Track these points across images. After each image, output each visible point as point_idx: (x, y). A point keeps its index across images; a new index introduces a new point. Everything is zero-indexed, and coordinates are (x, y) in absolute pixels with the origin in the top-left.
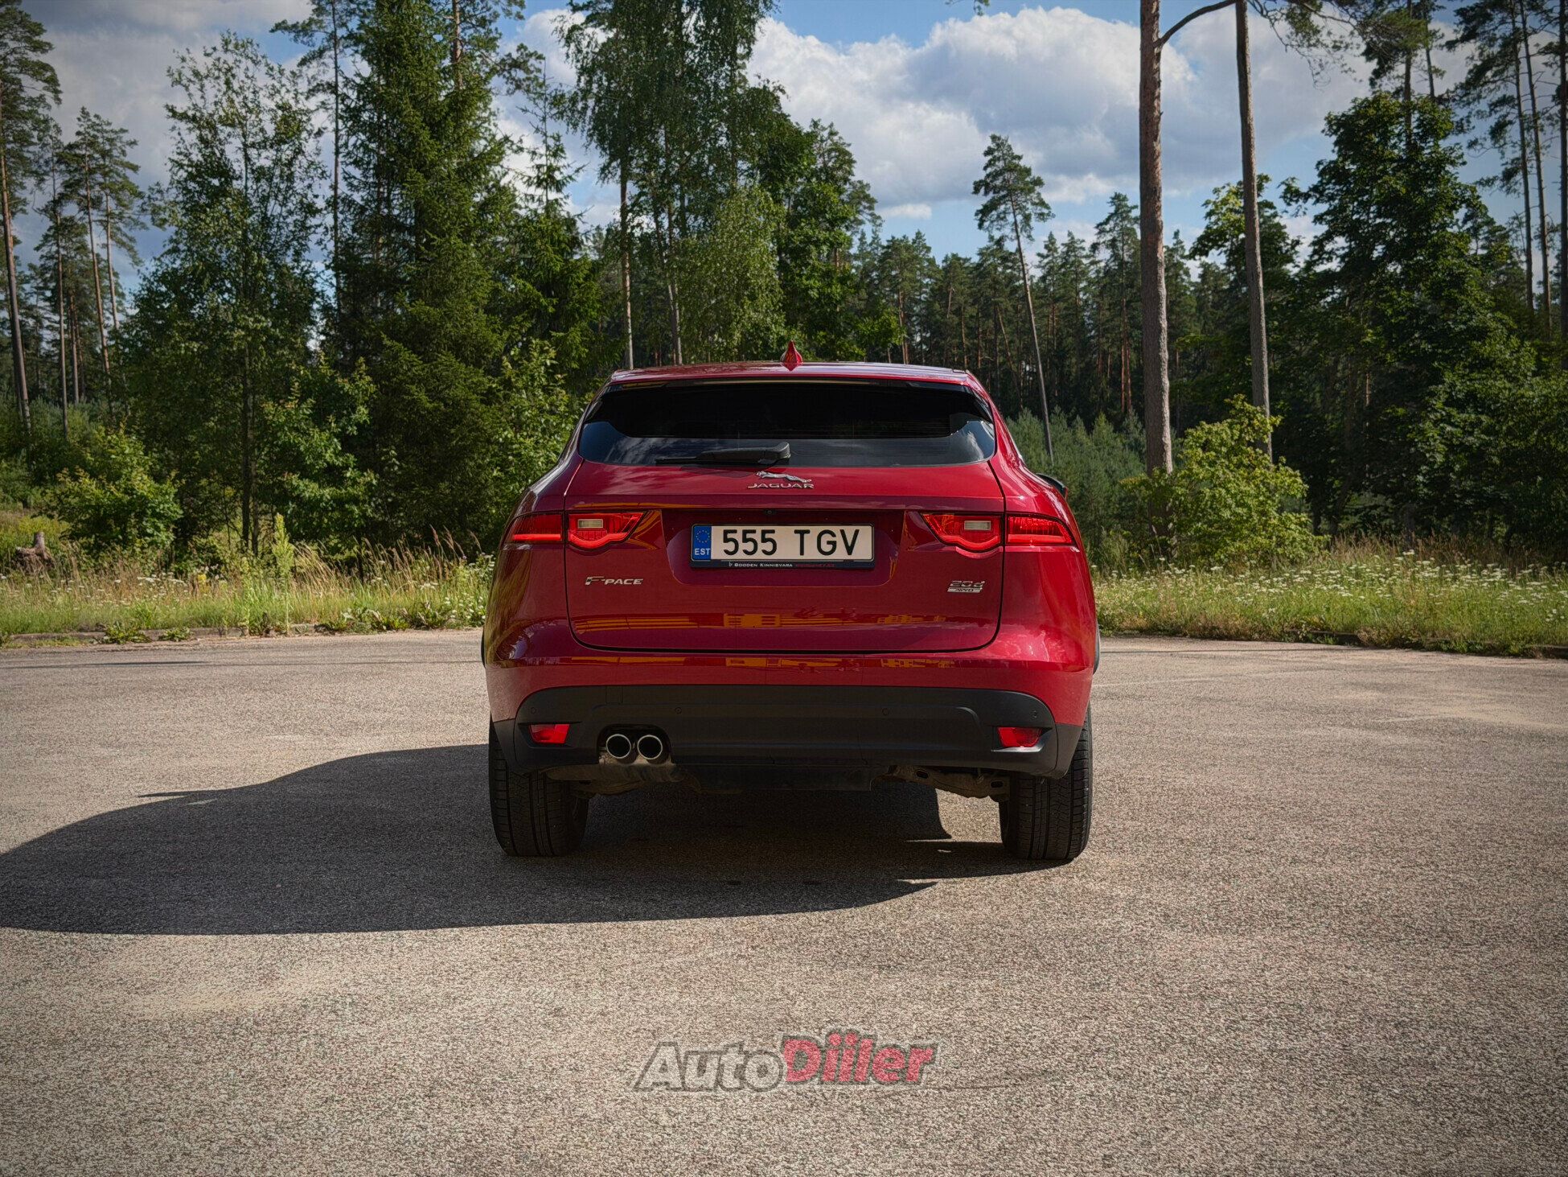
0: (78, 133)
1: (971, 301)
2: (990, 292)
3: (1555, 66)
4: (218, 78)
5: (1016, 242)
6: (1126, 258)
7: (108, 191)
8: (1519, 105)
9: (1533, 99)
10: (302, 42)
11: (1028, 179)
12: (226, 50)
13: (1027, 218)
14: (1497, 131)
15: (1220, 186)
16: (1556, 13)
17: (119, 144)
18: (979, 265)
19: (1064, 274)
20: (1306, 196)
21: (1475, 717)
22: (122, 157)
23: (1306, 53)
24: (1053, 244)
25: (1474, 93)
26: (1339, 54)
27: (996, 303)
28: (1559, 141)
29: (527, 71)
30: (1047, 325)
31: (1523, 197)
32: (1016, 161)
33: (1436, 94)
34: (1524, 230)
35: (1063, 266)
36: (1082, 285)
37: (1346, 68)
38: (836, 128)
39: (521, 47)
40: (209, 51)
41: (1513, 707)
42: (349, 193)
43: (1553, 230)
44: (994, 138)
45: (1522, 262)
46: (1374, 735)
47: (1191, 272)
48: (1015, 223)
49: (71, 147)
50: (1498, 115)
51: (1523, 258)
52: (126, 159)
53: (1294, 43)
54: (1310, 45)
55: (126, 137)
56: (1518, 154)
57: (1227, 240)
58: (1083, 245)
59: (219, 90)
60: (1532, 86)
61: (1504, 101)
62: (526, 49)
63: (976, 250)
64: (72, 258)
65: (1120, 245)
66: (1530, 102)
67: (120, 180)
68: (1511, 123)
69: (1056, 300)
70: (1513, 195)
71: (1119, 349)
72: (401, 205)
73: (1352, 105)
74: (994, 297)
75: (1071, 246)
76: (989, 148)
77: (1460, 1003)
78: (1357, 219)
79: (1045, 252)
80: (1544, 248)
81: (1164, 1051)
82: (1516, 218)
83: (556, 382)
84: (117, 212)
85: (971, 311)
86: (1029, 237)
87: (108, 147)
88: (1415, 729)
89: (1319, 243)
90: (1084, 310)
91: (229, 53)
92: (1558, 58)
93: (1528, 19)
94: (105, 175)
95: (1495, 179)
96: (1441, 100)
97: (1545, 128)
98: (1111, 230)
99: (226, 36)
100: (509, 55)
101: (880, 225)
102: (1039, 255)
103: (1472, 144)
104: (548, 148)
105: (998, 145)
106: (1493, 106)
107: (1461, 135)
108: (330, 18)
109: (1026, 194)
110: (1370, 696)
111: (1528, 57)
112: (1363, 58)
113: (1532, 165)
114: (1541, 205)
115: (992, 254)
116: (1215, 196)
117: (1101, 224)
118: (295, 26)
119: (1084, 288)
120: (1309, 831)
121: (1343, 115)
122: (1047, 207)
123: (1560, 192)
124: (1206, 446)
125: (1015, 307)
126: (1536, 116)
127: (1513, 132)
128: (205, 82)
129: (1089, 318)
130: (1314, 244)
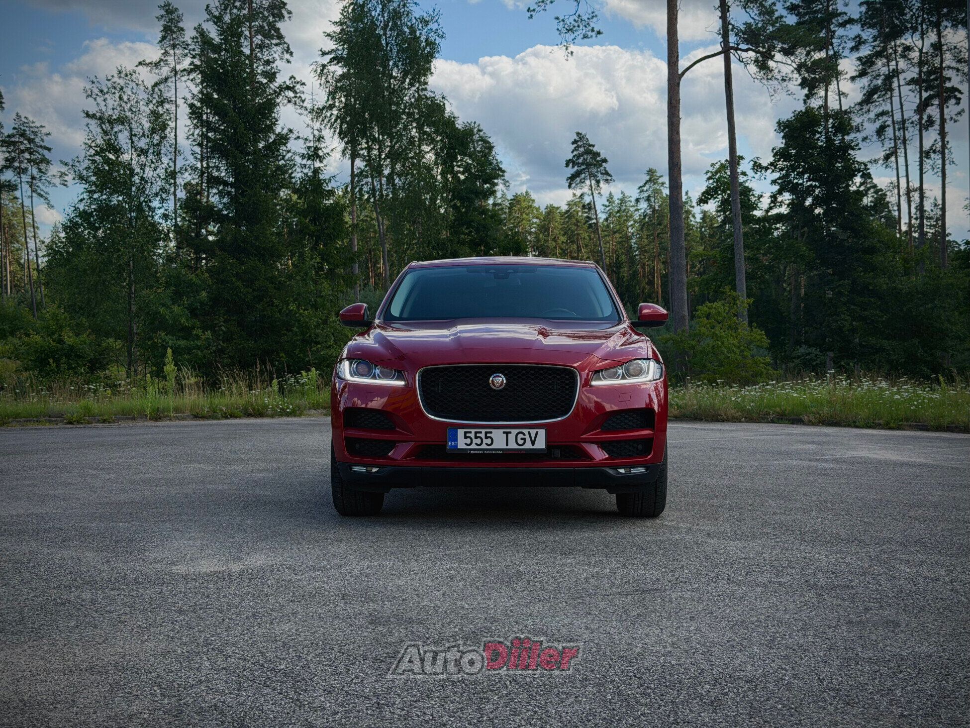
0: (14, 128)
1: (562, 233)
2: (574, 227)
3: (916, 92)
4: (114, 93)
5: (591, 197)
6: (657, 208)
7: (32, 164)
8: (892, 115)
9: (902, 112)
10: (155, 73)
11: (598, 159)
12: (120, 77)
13: (598, 182)
14: (881, 131)
15: (715, 162)
16: (916, 61)
17: (40, 135)
18: (567, 211)
19: (619, 217)
20: (766, 169)
21: (871, 456)
22: (41, 143)
23: (766, 83)
24: (612, 198)
25: (865, 108)
26: (785, 84)
27: (578, 234)
28: (918, 136)
29: (295, 92)
30: (609, 248)
31: (895, 171)
32: (591, 148)
33: (843, 109)
34: (896, 191)
35: (618, 212)
36: (630, 224)
37: (790, 92)
38: (481, 127)
39: (292, 77)
40: (110, 78)
41: (892, 452)
42: (195, 163)
43: (914, 190)
44: (578, 134)
45: (894, 210)
46: (815, 464)
47: (696, 216)
48: (591, 185)
49: (9, 136)
50: (880, 121)
51: (896, 208)
52: (43, 144)
53: (758, 77)
54: (768, 79)
55: (44, 131)
56: (893, 145)
57: (719, 195)
58: (631, 199)
59: (115, 101)
60: (901, 105)
61: (883, 113)
62: (295, 78)
63: (566, 202)
64: (6, 205)
65: (653, 199)
66: (900, 114)
67: (40, 157)
68: (888, 126)
69: (615, 233)
70: (890, 170)
71: (653, 262)
72: (226, 170)
73: (793, 115)
74: (577, 230)
75: (623, 201)
76: (575, 140)
77: (866, 565)
78: (797, 183)
79: (607, 204)
80: (909, 202)
81: (714, 582)
82: (892, 183)
83: (320, 276)
84: (38, 176)
85: (563, 239)
86: (599, 193)
87: (32, 137)
88: (837, 461)
89: (774, 198)
90: (632, 239)
91: (122, 79)
92: (918, 87)
93: (899, 63)
94: (31, 153)
95: (879, 159)
96: (846, 112)
97: (909, 129)
98: (647, 191)
99: (120, 68)
100: (285, 82)
101: (508, 186)
102: (603, 205)
103: (864, 139)
104: (314, 136)
105: (580, 138)
106: (878, 116)
107: (858, 133)
108: (172, 58)
109: (598, 168)
110: (811, 446)
111: (899, 86)
112: (800, 87)
113: (901, 152)
114: (907, 176)
115: (575, 204)
116: (712, 168)
117: (641, 187)
118: (151, 63)
119: (632, 225)
120: (782, 502)
121: (788, 121)
122: (610, 176)
123: (918, 167)
124: (708, 316)
125: (589, 236)
126: (904, 121)
127: (889, 132)
128: (107, 96)
129: (635, 243)
130: (771, 197)
